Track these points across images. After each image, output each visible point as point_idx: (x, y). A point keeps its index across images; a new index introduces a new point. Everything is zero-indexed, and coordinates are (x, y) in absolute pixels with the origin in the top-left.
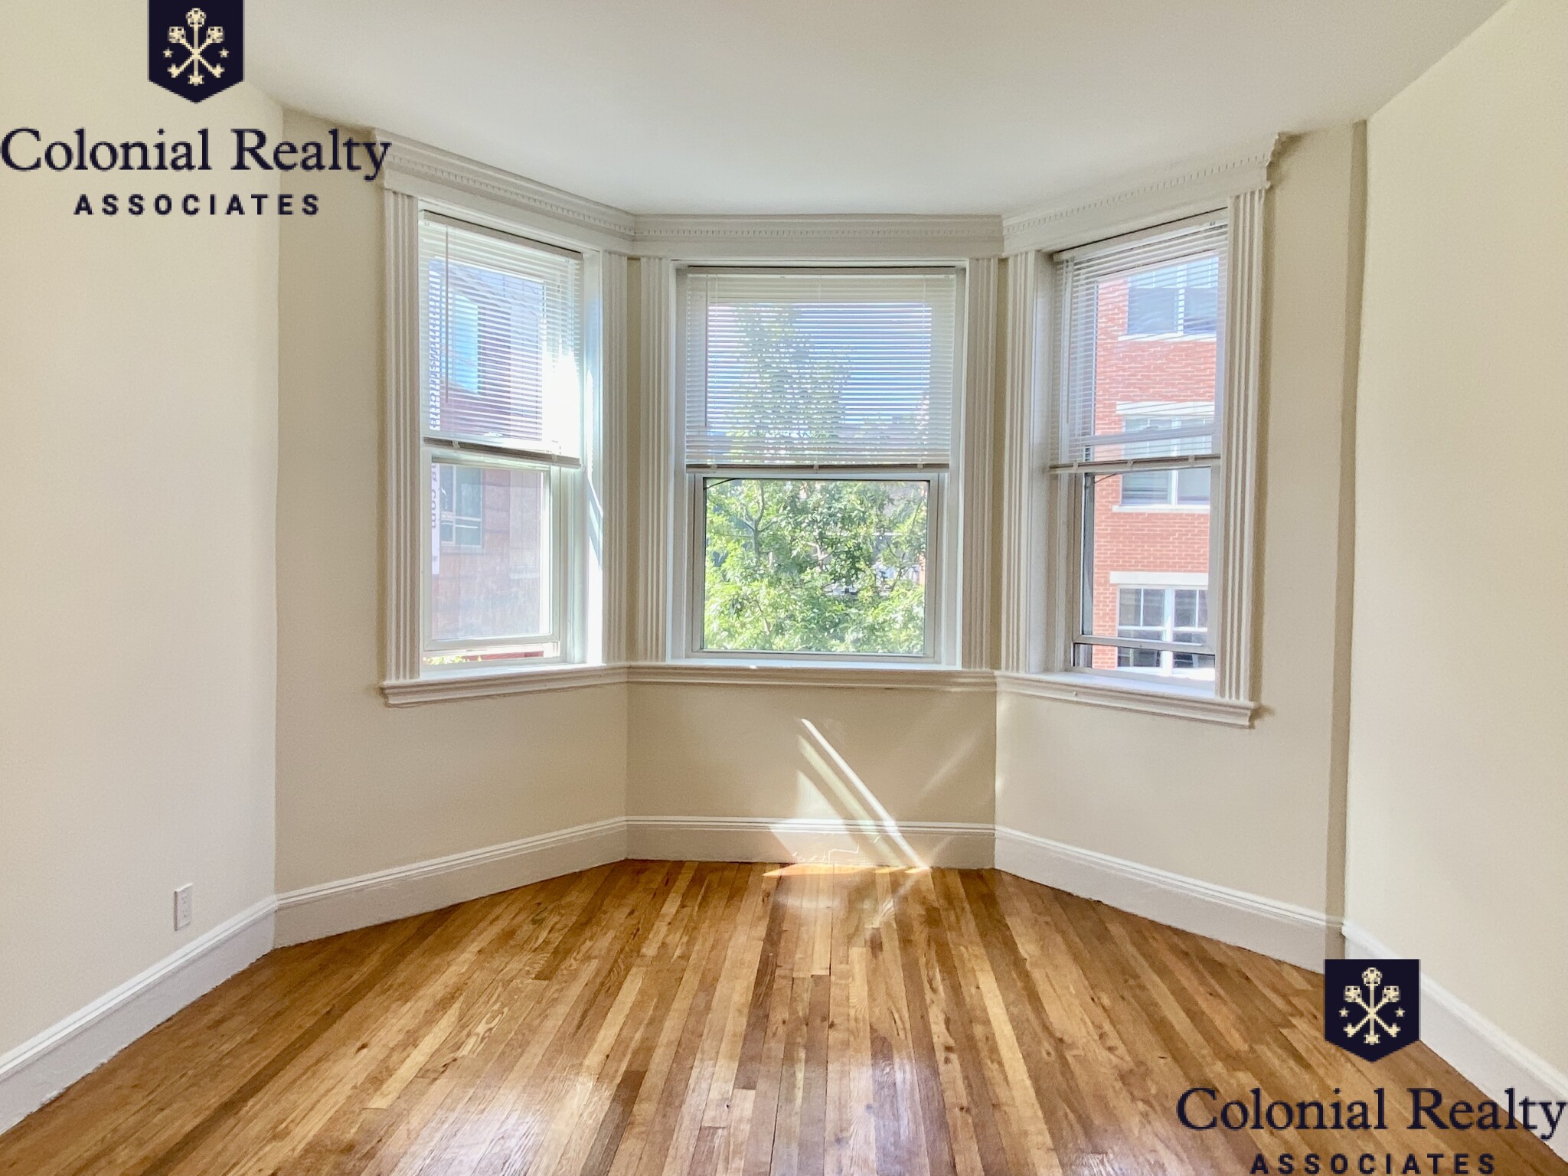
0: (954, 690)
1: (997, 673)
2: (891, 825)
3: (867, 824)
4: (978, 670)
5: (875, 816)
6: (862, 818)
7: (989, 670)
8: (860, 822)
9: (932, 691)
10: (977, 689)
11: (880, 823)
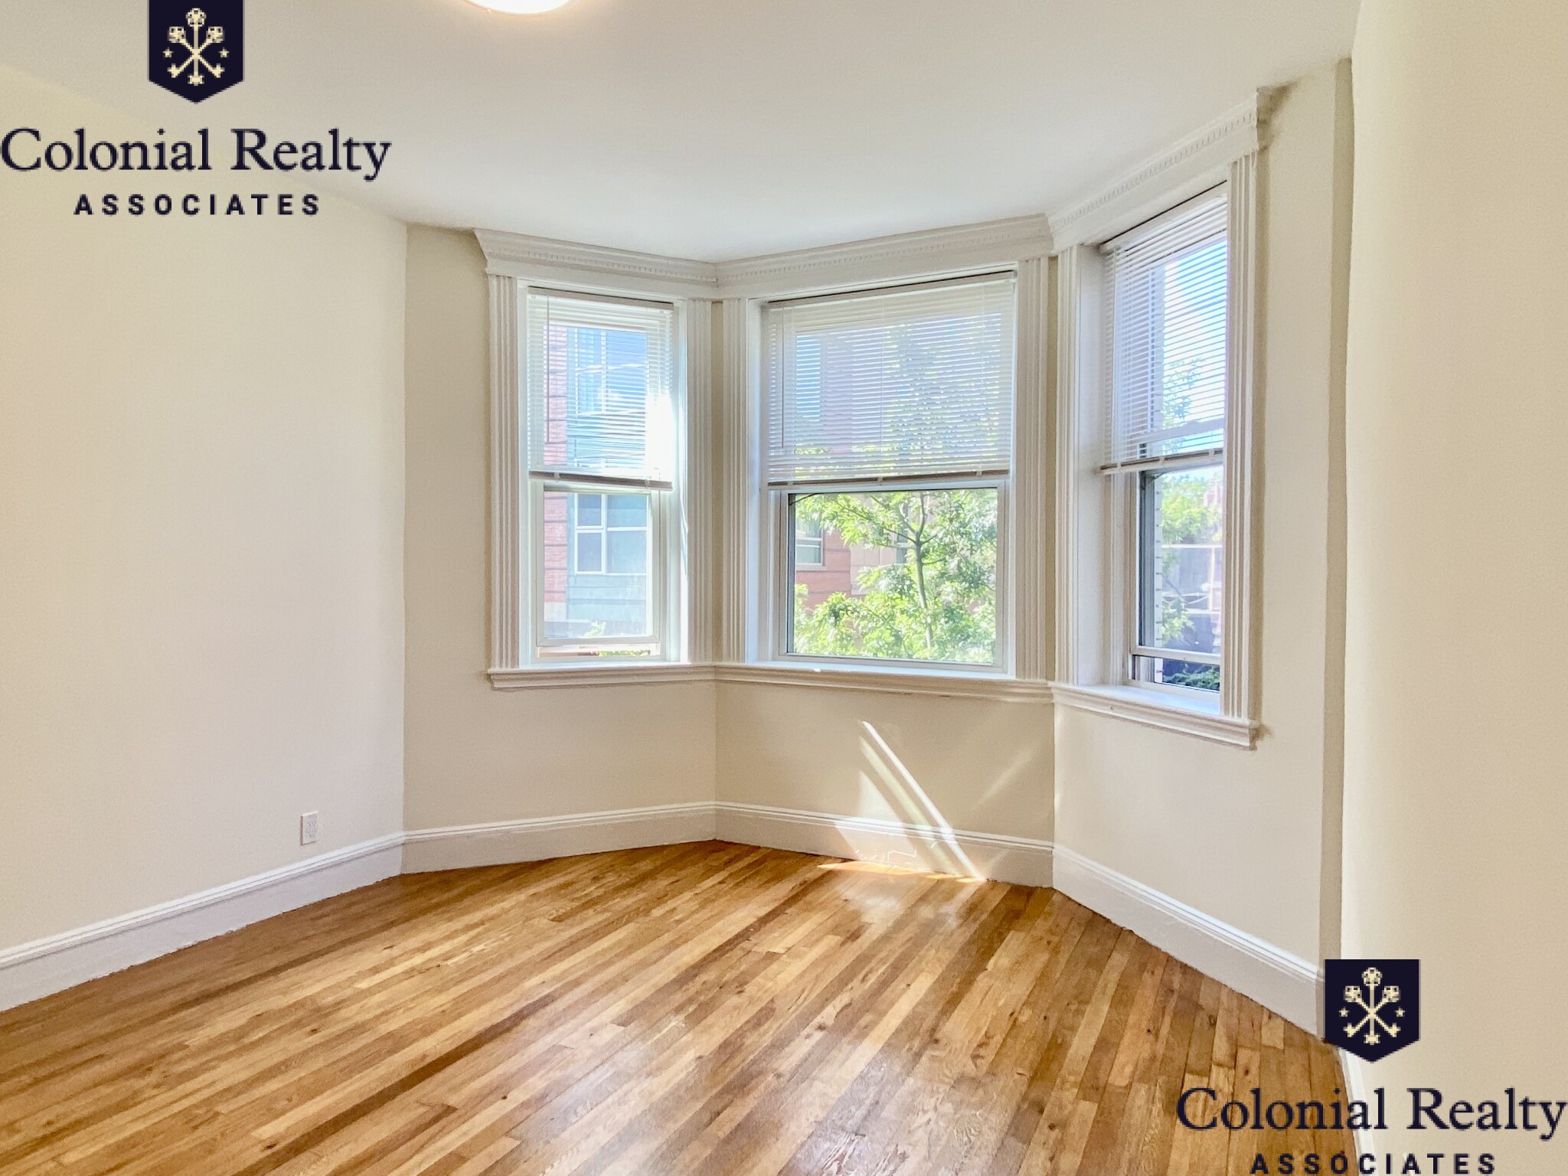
0: (1010, 699)
1: (1050, 684)
2: (947, 832)
3: (924, 829)
4: (1032, 680)
5: (933, 823)
6: (920, 823)
7: (1043, 681)
8: (918, 827)
9: (986, 699)
10: (1032, 700)
11: (937, 829)
